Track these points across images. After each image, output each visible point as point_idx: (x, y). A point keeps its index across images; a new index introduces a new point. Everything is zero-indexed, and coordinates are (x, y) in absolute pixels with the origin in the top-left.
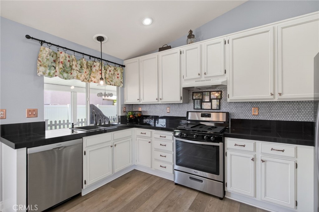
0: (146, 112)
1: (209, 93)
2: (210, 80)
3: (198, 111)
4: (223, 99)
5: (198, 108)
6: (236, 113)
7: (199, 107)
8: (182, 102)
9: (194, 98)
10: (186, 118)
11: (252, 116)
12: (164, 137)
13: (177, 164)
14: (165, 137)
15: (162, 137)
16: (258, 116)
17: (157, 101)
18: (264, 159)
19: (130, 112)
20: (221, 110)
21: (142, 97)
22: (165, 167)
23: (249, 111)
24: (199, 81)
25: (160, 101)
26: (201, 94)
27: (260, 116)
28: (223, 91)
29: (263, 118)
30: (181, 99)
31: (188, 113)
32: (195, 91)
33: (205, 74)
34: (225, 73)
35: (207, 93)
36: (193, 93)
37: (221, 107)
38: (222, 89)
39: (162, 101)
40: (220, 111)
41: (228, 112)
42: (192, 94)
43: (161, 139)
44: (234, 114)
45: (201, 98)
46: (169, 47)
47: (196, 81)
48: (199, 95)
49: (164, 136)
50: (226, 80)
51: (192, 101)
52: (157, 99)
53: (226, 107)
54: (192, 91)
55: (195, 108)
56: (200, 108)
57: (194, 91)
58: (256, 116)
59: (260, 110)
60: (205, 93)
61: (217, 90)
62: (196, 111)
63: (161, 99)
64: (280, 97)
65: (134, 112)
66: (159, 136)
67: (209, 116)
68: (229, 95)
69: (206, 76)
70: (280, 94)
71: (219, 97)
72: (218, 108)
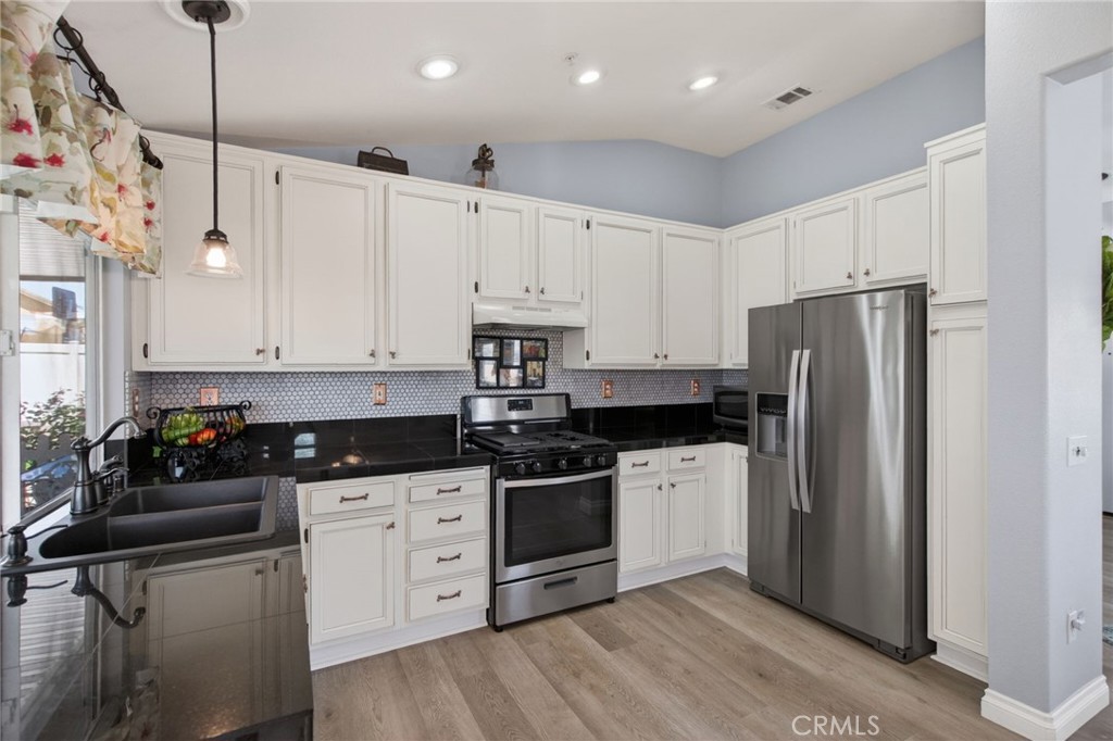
2: (550, 310)
3: (489, 393)
4: (549, 360)
5: (491, 385)
9: (477, 354)
11: (602, 400)
12: (455, 490)
14: (458, 490)
15: (447, 491)
16: (611, 399)
18: (672, 481)
20: (545, 388)
22: (458, 594)
23: (597, 390)
24: (523, 308)
25: (384, 360)
26: (496, 343)
27: (614, 399)
28: (551, 339)
29: (619, 402)
30: (469, 358)
32: (479, 334)
33: (542, 292)
34: (582, 299)
37: (546, 381)
38: (547, 335)
39: (392, 361)
40: (543, 392)
41: (569, 394)
43: (445, 499)
45: (497, 355)
46: (400, 167)
47: (514, 308)
49: (454, 486)
52: (372, 354)
55: (480, 385)
56: (496, 385)
57: (475, 333)
58: (608, 399)
59: (614, 386)
60: (508, 341)
61: (536, 335)
62: (484, 393)
63: (393, 354)
64: (665, 362)
66: (431, 493)
67: (526, 405)
68: (588, 352)
69: (542, 297)
70: (666, 356)
71: (544, 356)
72: (539, 384)
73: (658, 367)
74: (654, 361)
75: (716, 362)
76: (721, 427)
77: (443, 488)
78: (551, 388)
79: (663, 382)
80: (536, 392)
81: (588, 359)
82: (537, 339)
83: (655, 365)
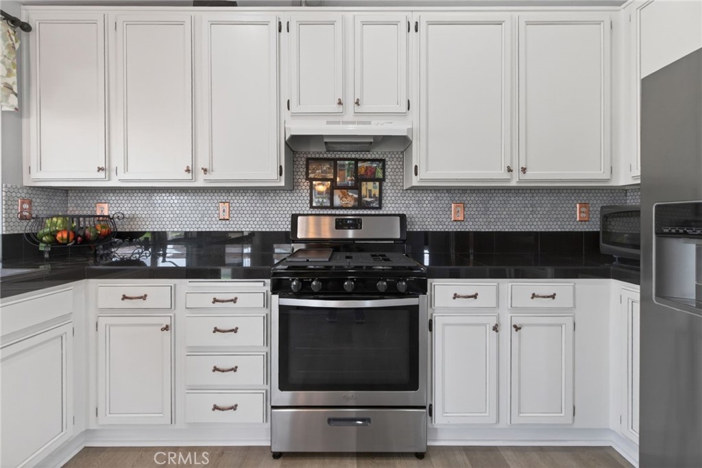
0: (132, 218)
1: (353, 162)
2: (369, 123)
3: (321, 212)
4: (387, 181)
5: (324, 205)
6: (419, 216)
7: (325, 200)
8: (282, 184)
9: (311, 176)
10: (289, 237)
11: (451, 224)
12: (231, 301)
13: (283, 386)
14: (234, 301)
15: (223, 301)
16: (463, 223)
17: (189, 176)
18: (517, 322)
19: (58, 216)
20: (383, 209)
21: (117, 161)
22: (234, 408)
23: (445, 213)
24: (338, 123)
25: (201, 176)
26: (330, 165)
27: (467, 223)
28: (387, 159)
29: (473, 227)
30: (281, 174)
31: (294, 218)
32: (313, 156)
33: (357, 103)
34: (409, 109)
35: (347, 162)
36: (308, 160)
37: (383, 202)
38: (385, 156)
39: (208, 176)
40: (381, 212)
41: (405, 215)
42: (303, 162)
43: (218, 309)
44: (413, 220)
45: (331, 176)
47: (328, 123)
48: (326, 166)
49: (232, 297)
50: (411, 127)
51: (307, 183)
52: (188, 171)
53: (395, 202)
54: (305, 156)
55: (314, 204)
56: (329, 205)
57: (309, 156)
58: (459, 223)
59: (466, 209)
60: (342, 162)
61: (373, 156)
62: (318, 212)
63: (205, 170)
64: (523, 177)
65: (72, 217)
66: (207, 301)
67: (356, 224)
68: (416, 167)
69: (358, 109)
70: (524, 170)
71: (380, 175)
72: (375, 205)
73: (514, 183)
74: (506, 176)
75: (607, 176)
76: (614, 260)
77: (219, 297)
78: (388, 208)
79: (533, 206)
80: (373, 212)
81: (416, 174)
82: (373, 160)
83: (508, 180)
